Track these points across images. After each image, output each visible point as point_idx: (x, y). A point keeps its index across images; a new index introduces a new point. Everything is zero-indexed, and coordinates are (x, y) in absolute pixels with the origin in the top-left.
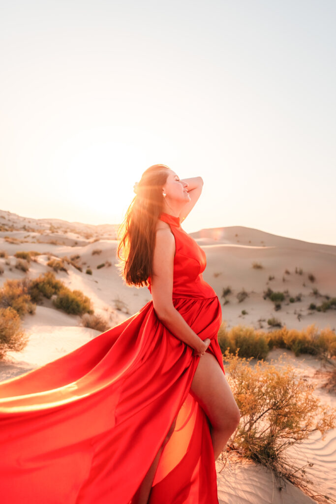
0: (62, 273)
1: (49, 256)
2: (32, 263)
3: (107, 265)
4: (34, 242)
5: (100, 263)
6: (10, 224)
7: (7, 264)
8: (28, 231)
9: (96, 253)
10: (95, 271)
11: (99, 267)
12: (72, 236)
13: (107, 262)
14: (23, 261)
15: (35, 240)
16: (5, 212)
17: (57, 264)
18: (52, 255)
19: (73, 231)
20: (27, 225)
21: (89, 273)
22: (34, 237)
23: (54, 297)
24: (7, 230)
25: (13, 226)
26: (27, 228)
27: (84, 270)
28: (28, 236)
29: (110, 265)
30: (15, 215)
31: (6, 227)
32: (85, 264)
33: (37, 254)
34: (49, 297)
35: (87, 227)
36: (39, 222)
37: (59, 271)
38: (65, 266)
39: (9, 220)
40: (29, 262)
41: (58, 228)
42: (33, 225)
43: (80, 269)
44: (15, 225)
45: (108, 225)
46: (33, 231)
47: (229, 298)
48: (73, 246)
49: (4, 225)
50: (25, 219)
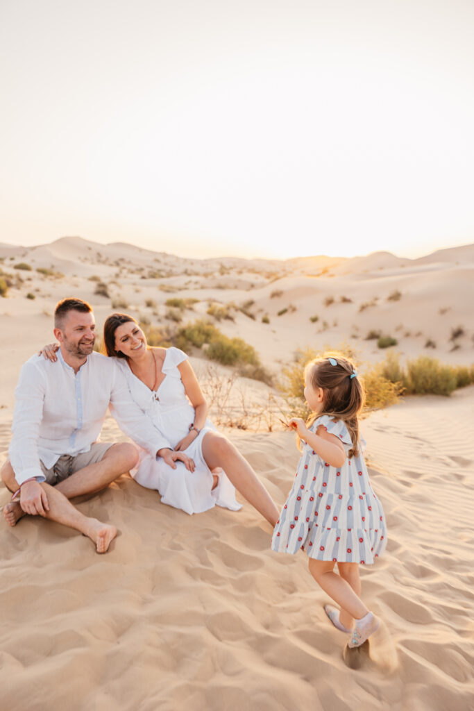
0: (228, 322)
1: (210, 302)
2: (187, 312)
3: (290, 310)
4: (196, 289)
5: (281, 308)
6: (168, 268)
7: (155, 314)
8: (189, 275)
9: (276, 295)
10: (274, 319)
11: (281, 314)
12: (249, 277)
13: (291, 307)
14: (176, 310)
15: (198, 286)
16: (160, 253)
17: (219, 311)
18: (214, 301)
19: (252, 271)
20: (190, 268)
21: (266, 321)
22: (196, 283)
23: (206, 346)
24: (162, 277)
25: (171, 271)
26: (189, 272)
27: (259, 318)
28: (190, 282)
29: (294, 310)
30: (172, 256)
31: (163, 274)
32: (261, 311)
33: (195, 301)
34: (198, 346)
35: (271, 263)
36: (205, 263)
37: (223, 320)
38: (232, 313)
39: (166, 264)
40: (182, 310)
41: (231, 268)
42: (197, 268)
43: (252, 317)
44: (174, 270)
45: (300, 259)
46: (197, 274)
47: (460, 341)
48: (248, 290)
49: (159, 270)
50: (185, 260)
